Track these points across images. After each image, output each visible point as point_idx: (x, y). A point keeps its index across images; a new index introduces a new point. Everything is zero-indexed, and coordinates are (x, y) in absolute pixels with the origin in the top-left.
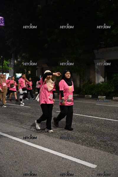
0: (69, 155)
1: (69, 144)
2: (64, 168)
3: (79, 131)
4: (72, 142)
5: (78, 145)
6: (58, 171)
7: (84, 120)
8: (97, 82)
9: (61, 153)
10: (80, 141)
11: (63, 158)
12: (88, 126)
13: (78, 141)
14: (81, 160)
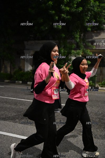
0: (9, 133)
1: (8, 123)
2: (7, 143)
3: (15, 113)
4: (10, 121)
5: (16, 124)
6: (2, 146)
7: (18, 103)
8: (26, 70)
9: (2, 131)
10: (17, 120)
11: (4, 135)
12: (22, 107)
13: (16, 121)
14: (20, 136)
